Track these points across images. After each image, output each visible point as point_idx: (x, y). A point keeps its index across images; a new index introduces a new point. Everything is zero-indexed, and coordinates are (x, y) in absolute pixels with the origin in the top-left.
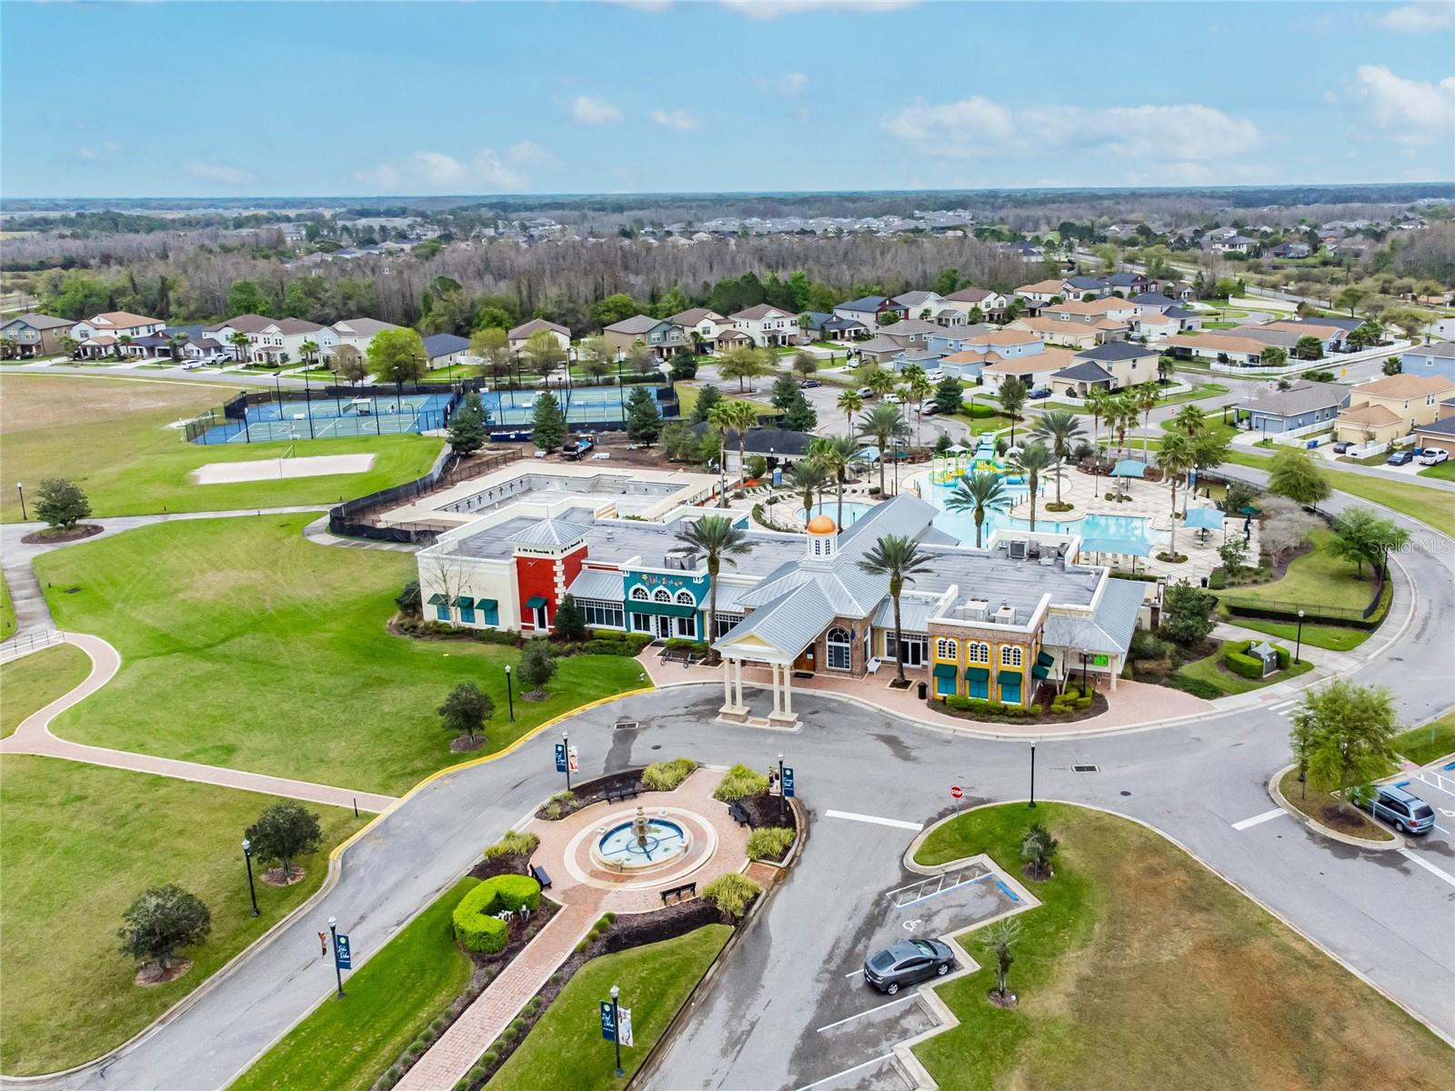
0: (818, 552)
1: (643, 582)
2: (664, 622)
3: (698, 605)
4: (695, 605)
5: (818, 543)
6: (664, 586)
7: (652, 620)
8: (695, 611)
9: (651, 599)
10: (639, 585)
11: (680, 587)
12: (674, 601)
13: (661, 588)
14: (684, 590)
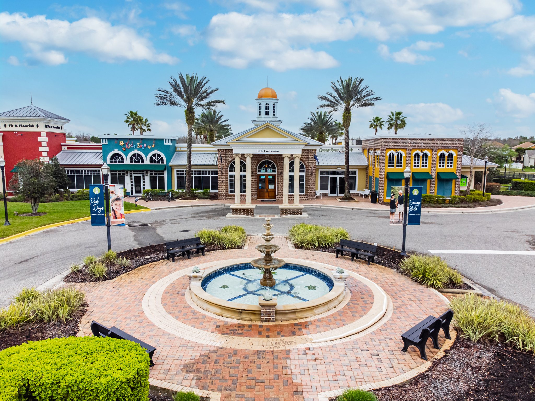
0: (267, 114)
1: (120, 148)
2: (138, 180)
3: (168, 161)
4: (165, 163)
5: (267, 105)
6: (139, 149)
7: (127, 179)
8: (166, 168)
9: (127, 161)
10: (116, 151)
11: (152, 149)
12: (147, 162)
13: (136, 151)
14: (156, 152)
